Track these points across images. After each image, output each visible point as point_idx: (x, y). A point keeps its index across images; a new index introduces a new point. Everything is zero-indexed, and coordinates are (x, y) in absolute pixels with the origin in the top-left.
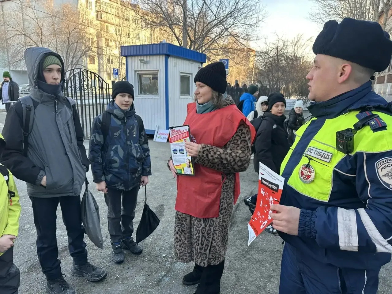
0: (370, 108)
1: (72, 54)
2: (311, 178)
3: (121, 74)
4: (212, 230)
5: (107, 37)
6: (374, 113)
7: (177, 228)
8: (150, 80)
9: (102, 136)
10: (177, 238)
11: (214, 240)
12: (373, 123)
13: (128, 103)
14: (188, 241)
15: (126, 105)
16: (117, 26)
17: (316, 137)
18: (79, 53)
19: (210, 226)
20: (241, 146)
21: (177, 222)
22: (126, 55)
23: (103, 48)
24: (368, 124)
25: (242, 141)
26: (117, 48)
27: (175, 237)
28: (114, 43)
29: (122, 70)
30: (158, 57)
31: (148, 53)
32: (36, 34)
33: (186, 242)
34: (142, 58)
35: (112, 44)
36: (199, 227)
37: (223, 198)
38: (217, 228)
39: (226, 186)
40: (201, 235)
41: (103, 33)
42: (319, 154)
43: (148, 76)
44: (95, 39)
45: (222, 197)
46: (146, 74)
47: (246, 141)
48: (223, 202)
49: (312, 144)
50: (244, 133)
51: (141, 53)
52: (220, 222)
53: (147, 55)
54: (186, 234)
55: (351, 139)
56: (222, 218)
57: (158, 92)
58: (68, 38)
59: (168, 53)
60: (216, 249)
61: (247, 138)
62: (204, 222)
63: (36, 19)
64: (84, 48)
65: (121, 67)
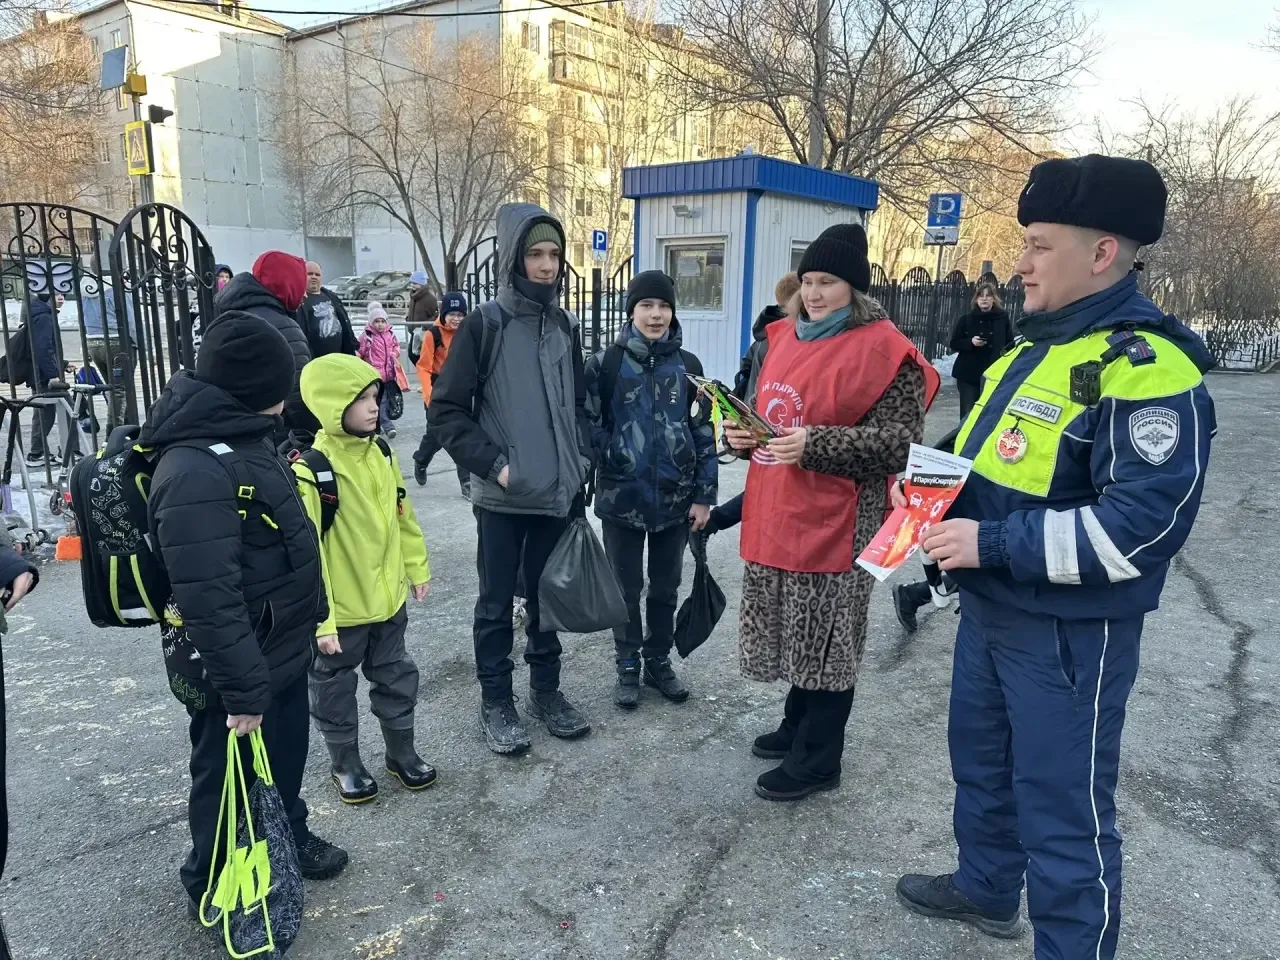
0: (1131, 325)
1: (476, 188)
2: (1019, 453)
3: (616, 246)
4: (833, 606)
5: (580, 134)
6: (1137, 333)
7: (747, 603)
8: (701, 265)
9: (597, 399)
10: (746, 625)
11: (839, 629)
12: (1133, 350)
13: (661, 322)
14: (771, 632)
15: (656, 327)
16: (610, 96)
17: (1030, 379)
18: (498, 183)
19: (827, 596)
20: (902, 410)
21: (748, 588)
22: (638, 192)
23: (567, 168)
24: (1126, 354)
25: (904, 400)
26: (607, 165)
27: (742, 623)
28: (597, 151)
29: (619, 235)
30: (727, 197)
31: (700, 187)
32: (382, 131)
33: (767, 633)
34: (682, 202)
35: (594, 153)
36: (805, 598)
37: (860, 531)
38: (844, 601)
39: (868, 504)
40: (808, 615)
41: (566, 121)
42: (1037, 408)
43: (693, 254)
44: (544, 141)
45: (856, 530)
46: (690, 248)
47: (914, 400)
48: (859, 541)
49: (1023, 391)
50: (910, 383)
51: (680, 187)
52: (851, 587)
53: (695, 193)
54: (767, 615)
55: (1097, 377)
56: (856, 578)
57: (720, 302)
58: (470, 140)
59: (757, 185)
60: (842, 652)
61: (916, 394)
62: (814, 586)
63: (382, 88)
64: (511, 170)
65: (614, 226)
